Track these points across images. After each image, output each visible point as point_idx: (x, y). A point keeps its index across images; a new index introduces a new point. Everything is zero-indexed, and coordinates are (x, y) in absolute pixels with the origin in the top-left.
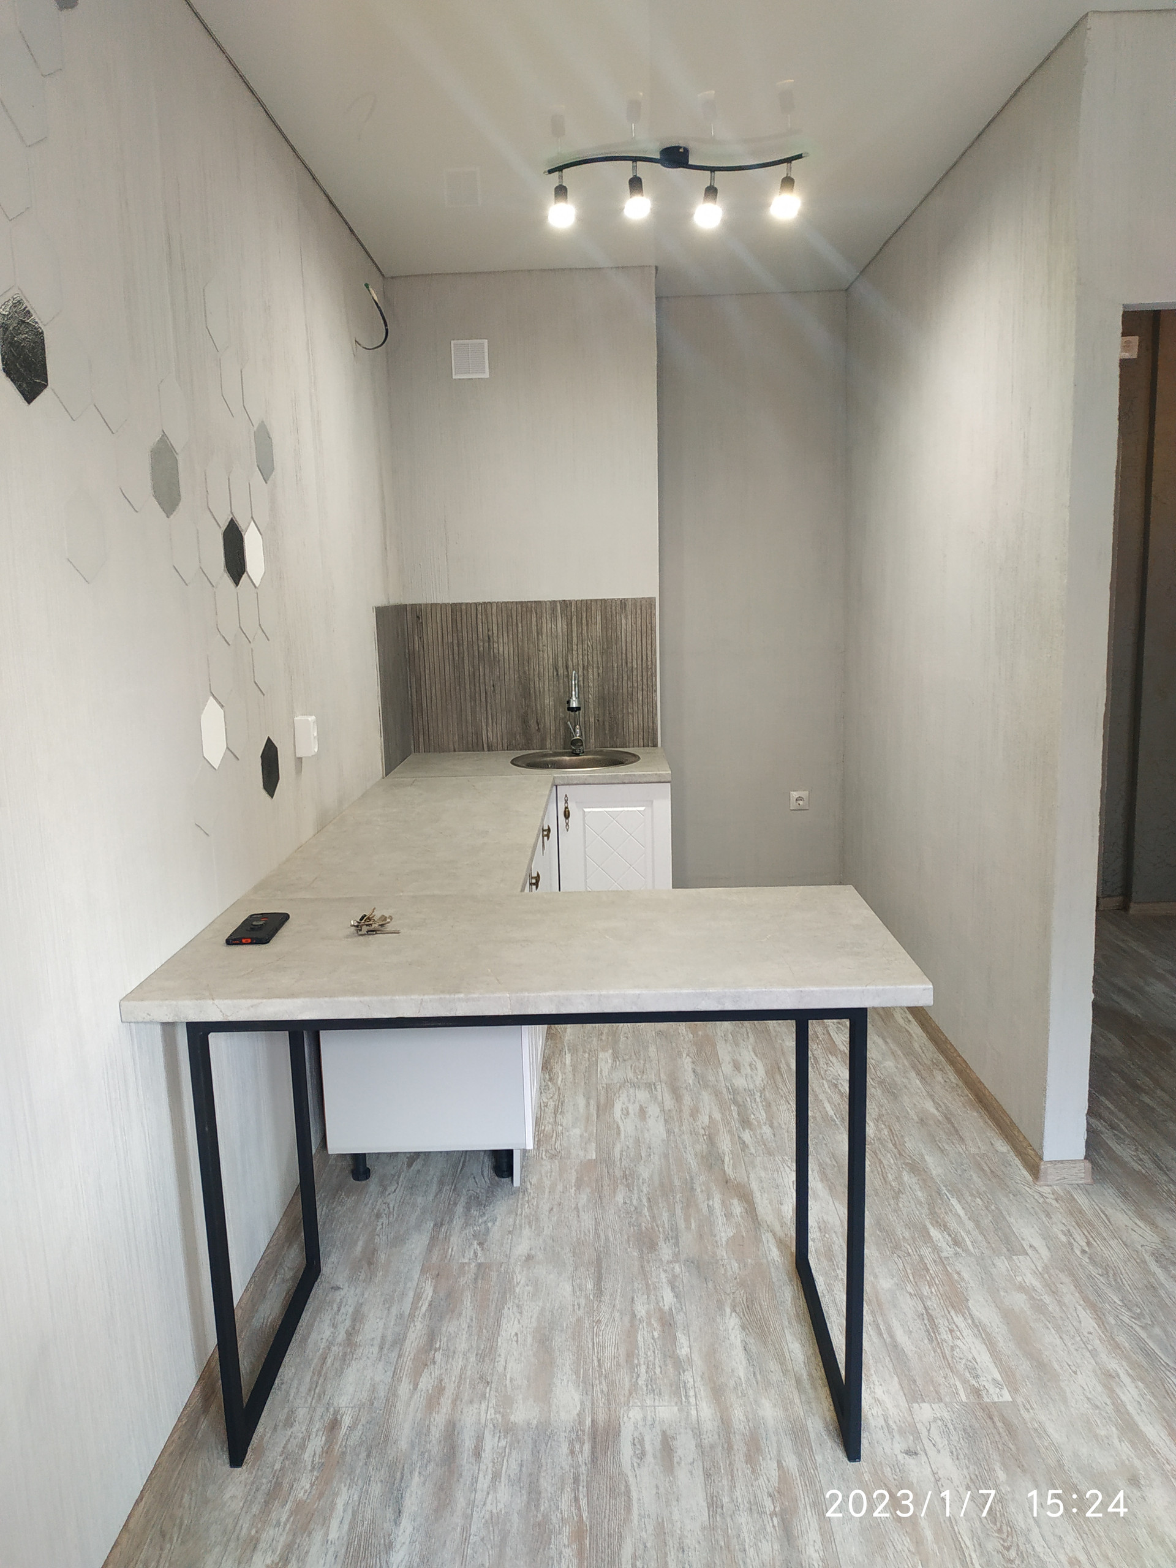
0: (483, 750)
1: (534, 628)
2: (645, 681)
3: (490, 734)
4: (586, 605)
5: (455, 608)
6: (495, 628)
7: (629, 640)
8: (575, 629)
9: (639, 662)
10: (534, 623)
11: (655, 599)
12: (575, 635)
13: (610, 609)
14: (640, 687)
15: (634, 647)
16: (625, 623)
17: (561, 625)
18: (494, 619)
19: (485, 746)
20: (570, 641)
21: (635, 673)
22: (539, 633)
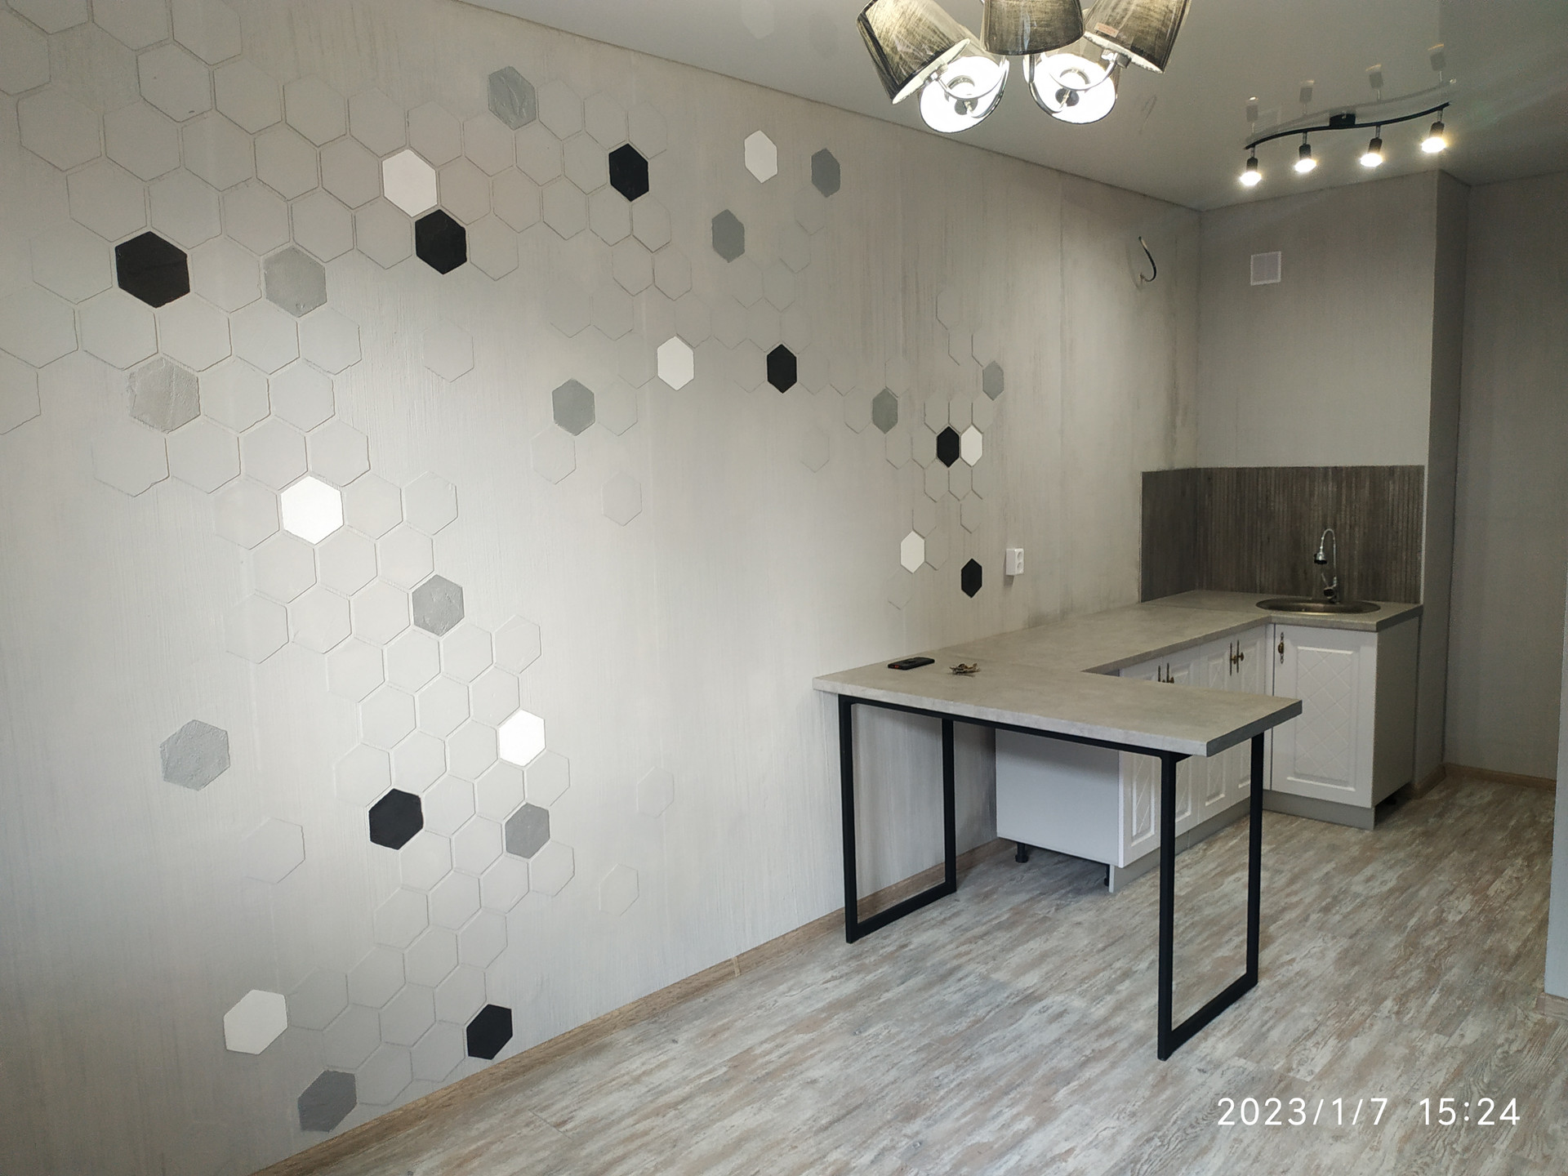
0: (1256, 592)
1: (1307, 489)
2: (1409, 542)
3: (1263, 580)
4: (1356, 471)
5: (1240, 472)
6: (1272, 489)
7: (1396, 503)
8: (1344, 491)
9: (1405, 524)
10: (1307, 486)
11: (1423, 467)
12: (1344, 498)
13: (1379, 476)
14: (1405, 547)
15: (1401, 511)
16: (1393, 488)
17: (1331, 487)
18: (1273, 482)
19: (1258, 589)
20: (1339, 502)
21: (1400, 534)
22: (1312, 494)
